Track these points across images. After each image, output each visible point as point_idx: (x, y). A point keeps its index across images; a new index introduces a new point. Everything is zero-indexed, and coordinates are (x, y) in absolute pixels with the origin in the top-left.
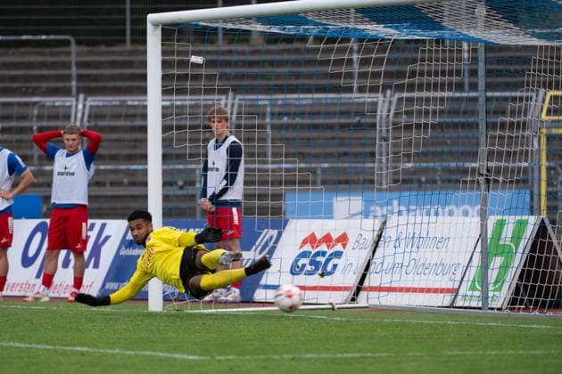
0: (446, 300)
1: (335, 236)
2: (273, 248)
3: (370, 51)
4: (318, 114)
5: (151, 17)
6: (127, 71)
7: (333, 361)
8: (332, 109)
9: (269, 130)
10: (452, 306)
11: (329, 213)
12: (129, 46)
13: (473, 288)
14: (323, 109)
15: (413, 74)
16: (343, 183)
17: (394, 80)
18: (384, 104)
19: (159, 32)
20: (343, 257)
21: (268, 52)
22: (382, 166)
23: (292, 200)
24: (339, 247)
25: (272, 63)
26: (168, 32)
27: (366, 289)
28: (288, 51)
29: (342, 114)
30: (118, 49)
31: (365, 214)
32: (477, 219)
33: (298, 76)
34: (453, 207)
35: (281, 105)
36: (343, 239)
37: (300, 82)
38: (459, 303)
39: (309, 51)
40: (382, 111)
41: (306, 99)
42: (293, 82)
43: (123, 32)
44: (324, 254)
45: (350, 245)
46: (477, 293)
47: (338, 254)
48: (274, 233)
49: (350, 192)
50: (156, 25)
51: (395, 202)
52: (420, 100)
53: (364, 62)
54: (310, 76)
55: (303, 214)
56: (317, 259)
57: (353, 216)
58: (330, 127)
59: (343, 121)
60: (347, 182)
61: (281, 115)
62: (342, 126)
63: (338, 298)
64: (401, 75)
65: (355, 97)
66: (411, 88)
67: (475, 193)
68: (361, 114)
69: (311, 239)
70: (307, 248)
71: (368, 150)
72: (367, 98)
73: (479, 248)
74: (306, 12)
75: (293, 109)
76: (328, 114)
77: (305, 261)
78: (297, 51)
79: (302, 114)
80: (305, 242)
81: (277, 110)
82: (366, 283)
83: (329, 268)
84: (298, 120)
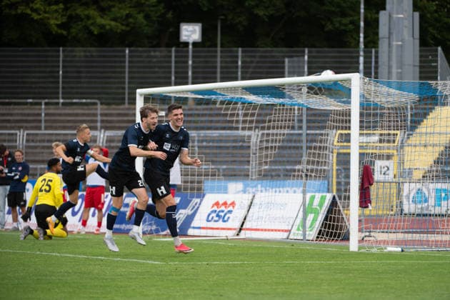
0: (285, 235)
1: (229, 202)
3: (247, 109)
4: (221, 141)
5: (139, 91)
6: (126, 118)
7: (228, 265)
8: (228, 138)
9: (196, 148)
10: (288, 239)
11: (225, 191)
12: (127, 106)
13: (298, 229)
14: (224, 139)
15: (270, 121)
16: (232, 176)
17: (260, 124)
18: (255, 136)
19: (142, 99)
20: (233, 213)
21: (197, 110)
22: (253, 167)
23: (208, 184)
24: (231, 208)
25: (198, 115)
26: (147, 98)
27: (244, 229)
28: (207, 109)
29: (235, 141)
30: (122, 107)
31: (244, 192)
32: (301, 195)
33: (211, 121)
34: (289, 189)
35: (203, 137)
36: (233, 204)
37: (213, 125)
38: (291, 237)
39: (217, 109)
40: (253, 140)
41: (215, 133)
42: (209, 125)
43: (124, 99)
44: (223, 211)
45: (236, 207)
46: (301, 232)
47: (230, 212)
48: (198, 200)
49: (236, 180)
50: (141, 95)
51: (259, 186)
52: (273, 135)
53: (246, 115)
54: (218, 122)
55: (212, 191)
56: (220, 214)
57: (238, 192)
58: (227, 148)
59: (234, 144)
60: (235, 175)
61: (202, 141)
62: (234, 147)
63: (231, 234)
64: (264, 122)
65: (240, 132)
66: (269, 128)
67: (299, 181)
68: (244, 141)
69: (217, 204)
70: (215, 208)
71: (247, 159)
72: (247, 133)
73: (302, 209)
74: (217, 89)
75: (208, 138)
76: (227, 141)
77: (214, 215)
78: (211, 109)
79: (213, 141)
81: (201, 138)
82: (244, 227)
83: (226, 219)
84: (211, 144)
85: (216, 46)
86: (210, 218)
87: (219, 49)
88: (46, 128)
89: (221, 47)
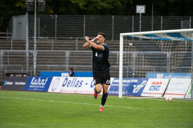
1: (159, 82)
2: (145, 85)
3: (165, 42)
4: (154, 56)
5: (121, 34)
6: (112, 46)
7: (161, 109)
8: (157, 55)
9: (143, 59)
10: (184, 98)
11: (156, 77)
12: (113, 40)
13: (189, 94)
14: (155, 55)
15: (177, 48)
16: (159, 71)
17: (173, 49)
18: (169, 54)
20: (161, 87)
21: (143, 42)
22: (168, 67)
23: (148, 74)
24: (160, 85)
25: (144, 45)
27: (166, 94)
28: (147, 42)
29: (159, 56)
30: (111, 41)
31: (164, 78)
33: (149, 47)
34: (183, 77)
35: (146, 54)
36: (161, 83)
37: (150, 49)
38: (186, 97)
39: (152, 42)
40: (168, 56)
41: (151, 52)
42: (148, 49)
43: (111, 37)
44: (156, 86)
45: (162, 85)
46: (191, 95)
47: (159, 86)
48: (145, 81)
49: (161, 73)
50: (122, 36)
51: (170, 75)
53: (164, 45)
54: (152, 48)
55: (151, 77)
57: (162, 78)
58: (156, 59)
59: (159, 57)
61: (146, 56)
62: (159, 59)
63: (160, 96)
65: (162, 52)
66: (177, 51)
68: (163, 56)
69: (154, 83)
70: (153, 85)
71: (165, 64)
72: (165, 53)
73: (191, 86)
75: (148, 55)
76: (156, 56)
77: (152, 88)
78: (150, 42)
79: (150, 56)
80: (152, 84)
81: (145, 55)
82: (166, 92)
83: (158, 89)
84: (150, 57)
85: (151, 15)
86: (151, 89)
87: (153, 16)
88: (78, 50)
89: (154, 15)
